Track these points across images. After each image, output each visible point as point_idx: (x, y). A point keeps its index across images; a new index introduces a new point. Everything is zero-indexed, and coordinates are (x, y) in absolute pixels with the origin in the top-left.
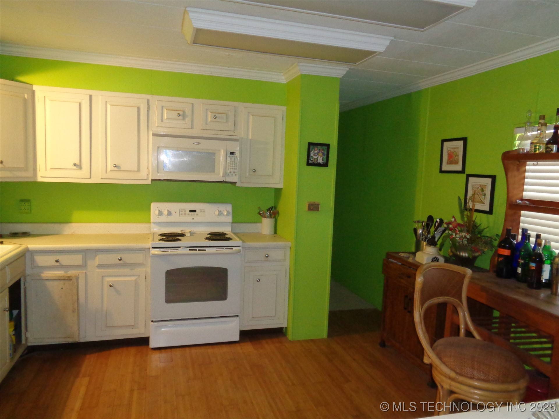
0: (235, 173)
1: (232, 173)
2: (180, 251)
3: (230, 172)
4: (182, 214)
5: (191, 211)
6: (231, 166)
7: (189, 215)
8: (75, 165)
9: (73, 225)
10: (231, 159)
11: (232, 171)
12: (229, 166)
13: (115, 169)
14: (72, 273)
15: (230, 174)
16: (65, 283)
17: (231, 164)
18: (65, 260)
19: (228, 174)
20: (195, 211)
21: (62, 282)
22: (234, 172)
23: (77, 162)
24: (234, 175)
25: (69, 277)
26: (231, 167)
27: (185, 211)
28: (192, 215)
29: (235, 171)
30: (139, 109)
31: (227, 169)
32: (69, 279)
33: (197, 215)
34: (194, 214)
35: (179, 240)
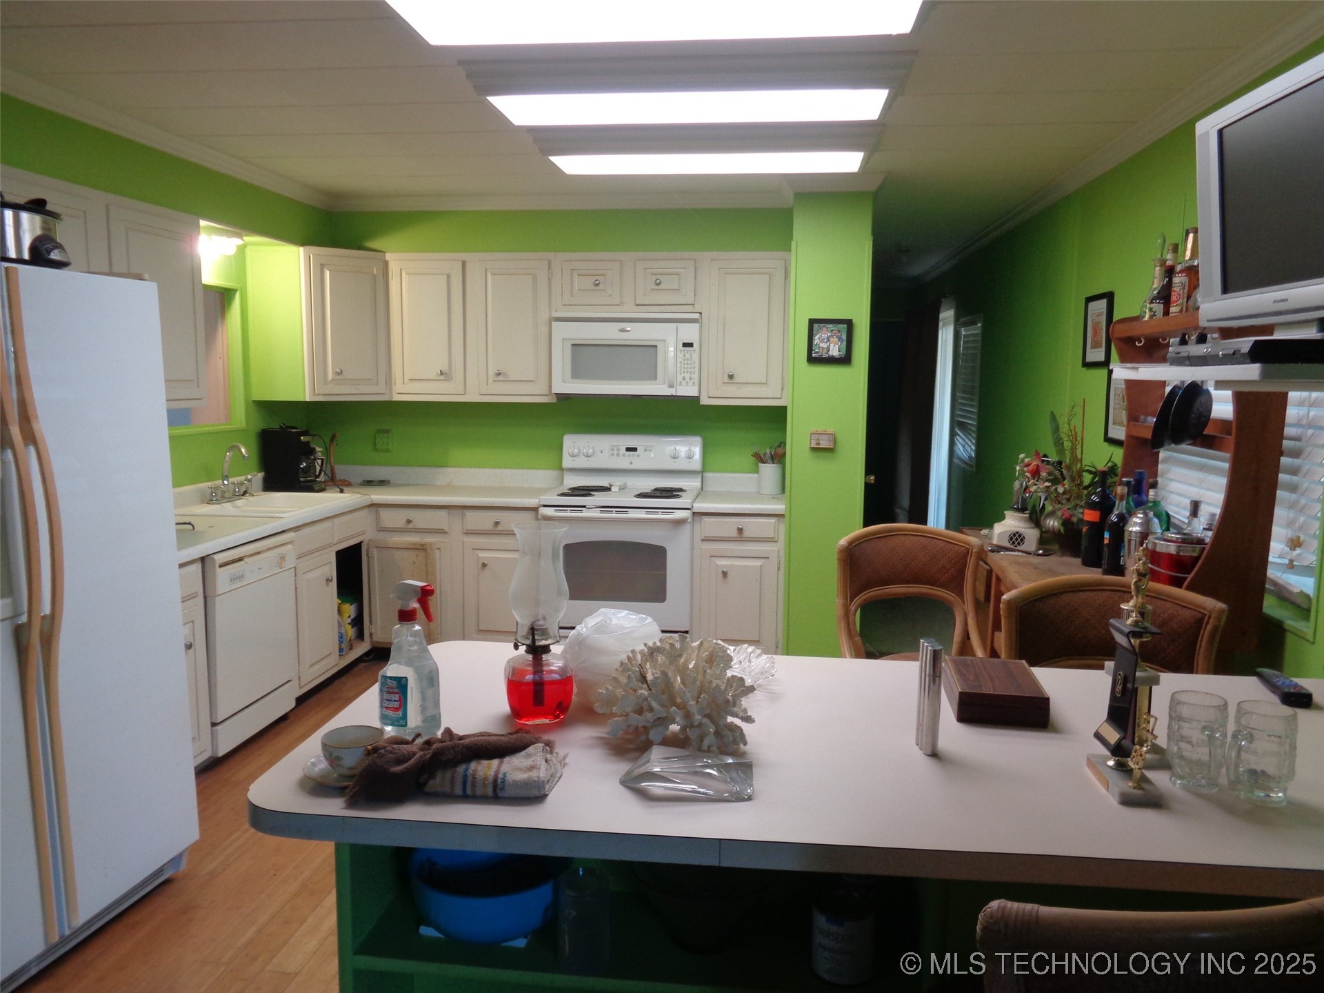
0: (692, 381)
1: (688, 380)
2: (586, 514)
3: (684, 379)
4: (613, 455)
5: (628, 449)
6: (684, 368)
7: (624, 455)
8: (442, 373)
9: (450, 470)
10: (684, 355)
11: (687, 376)
12: (681, 367)
13: (499, 377)
14: (428, 539)
15: (684, 383)
16: (417, 555)
17: (684, 364)
18: (422, 519)
19: (680, 382)
20: (635, 449)
21: (413, 553)
22: (690, 379)
23: (445, 369)
24: (691, 383)
25: (422, 545)
26: (686, 370)
27: (618, 450)
28: (629, 456)
29: (693, 376)
30: (535, 277)
31: (678, 373)
32: (422, 548)
33: (638, 456)
34: (633, 456)
35: (591, 495)
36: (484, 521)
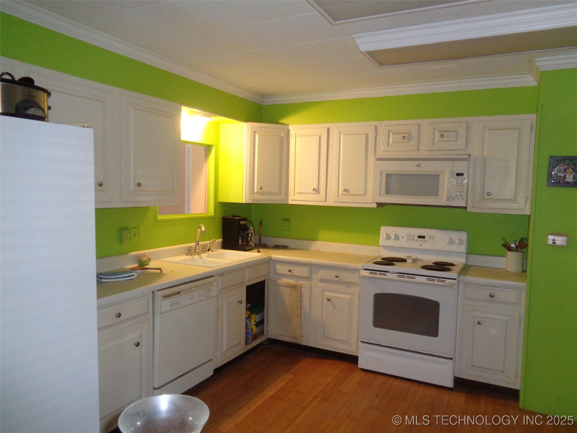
0: (462, 197)
1: (459, 196)
2: (389, 276)
3: (456, 196)
4: (410, 240)
5: (419, 237)
6: (457, 189)
7: (417, 240)
8: (314, 190)
9: (318, 242)
10: (457, 181)
11: (459, 194)
12: (454, 188)
13: (345, 193)
14: (300, 282)
15: (456, 198)
16: (292, 290)
17: (457, 186)
18: (297, 271)
19: (454, 198)
20: (424, 237)
21: (291, 289)
22: (461, 196)
23: (316, 188)
24: (461, 198)
25: (295, 285)
26: (458, 190)
27: (413, 237)
28: (420, 241)
29: (463, 194)
30: (367, 136)
31: (453, 192)
32: (294, 287)
33: (426, 241)
34: (422, 241)
35: (393, 265)
36: (330, 275)
